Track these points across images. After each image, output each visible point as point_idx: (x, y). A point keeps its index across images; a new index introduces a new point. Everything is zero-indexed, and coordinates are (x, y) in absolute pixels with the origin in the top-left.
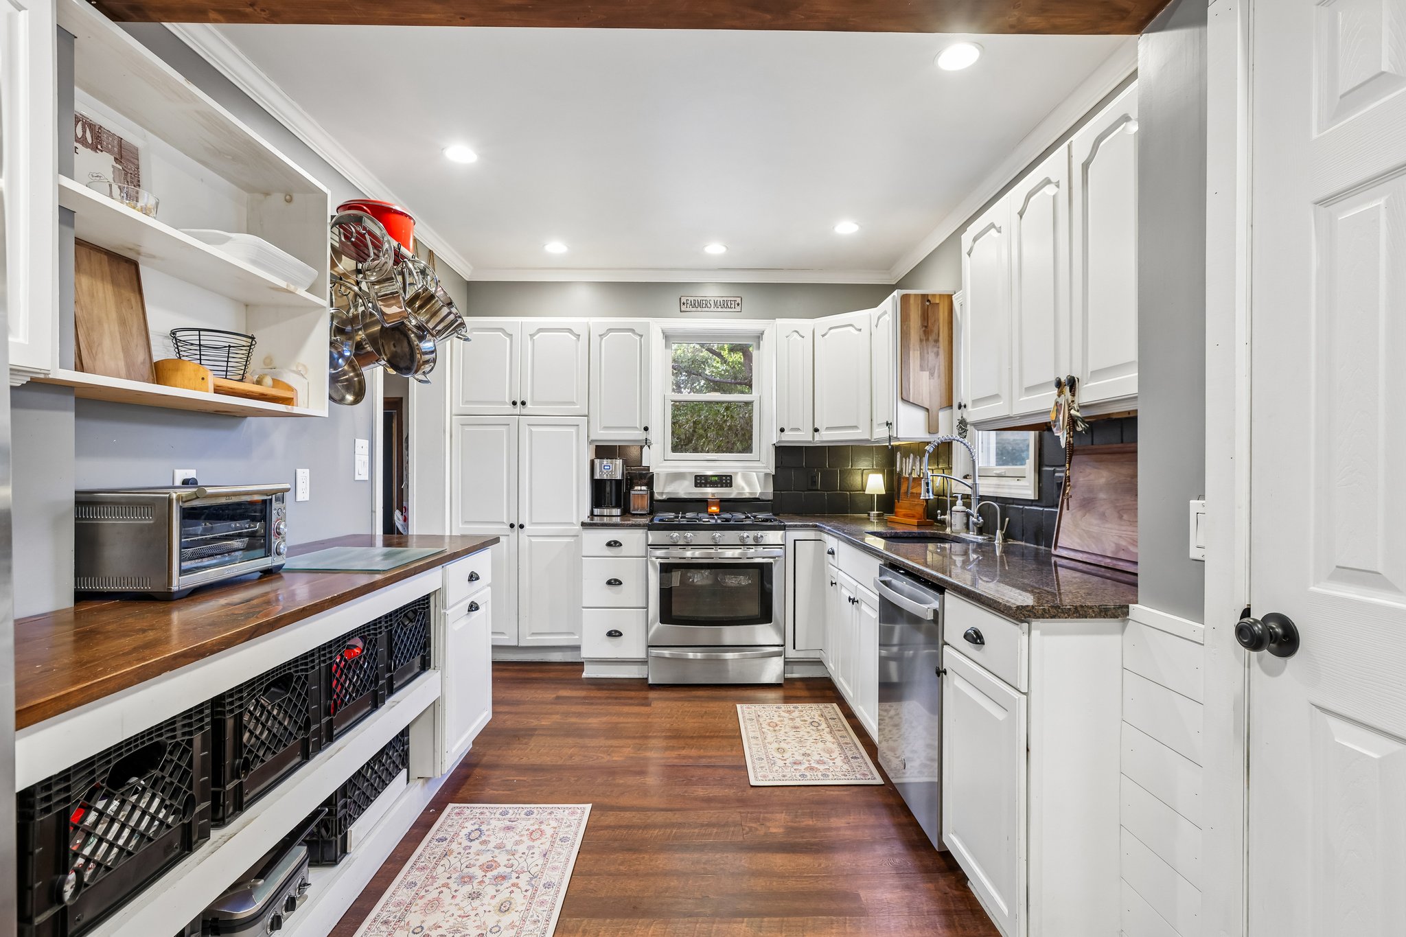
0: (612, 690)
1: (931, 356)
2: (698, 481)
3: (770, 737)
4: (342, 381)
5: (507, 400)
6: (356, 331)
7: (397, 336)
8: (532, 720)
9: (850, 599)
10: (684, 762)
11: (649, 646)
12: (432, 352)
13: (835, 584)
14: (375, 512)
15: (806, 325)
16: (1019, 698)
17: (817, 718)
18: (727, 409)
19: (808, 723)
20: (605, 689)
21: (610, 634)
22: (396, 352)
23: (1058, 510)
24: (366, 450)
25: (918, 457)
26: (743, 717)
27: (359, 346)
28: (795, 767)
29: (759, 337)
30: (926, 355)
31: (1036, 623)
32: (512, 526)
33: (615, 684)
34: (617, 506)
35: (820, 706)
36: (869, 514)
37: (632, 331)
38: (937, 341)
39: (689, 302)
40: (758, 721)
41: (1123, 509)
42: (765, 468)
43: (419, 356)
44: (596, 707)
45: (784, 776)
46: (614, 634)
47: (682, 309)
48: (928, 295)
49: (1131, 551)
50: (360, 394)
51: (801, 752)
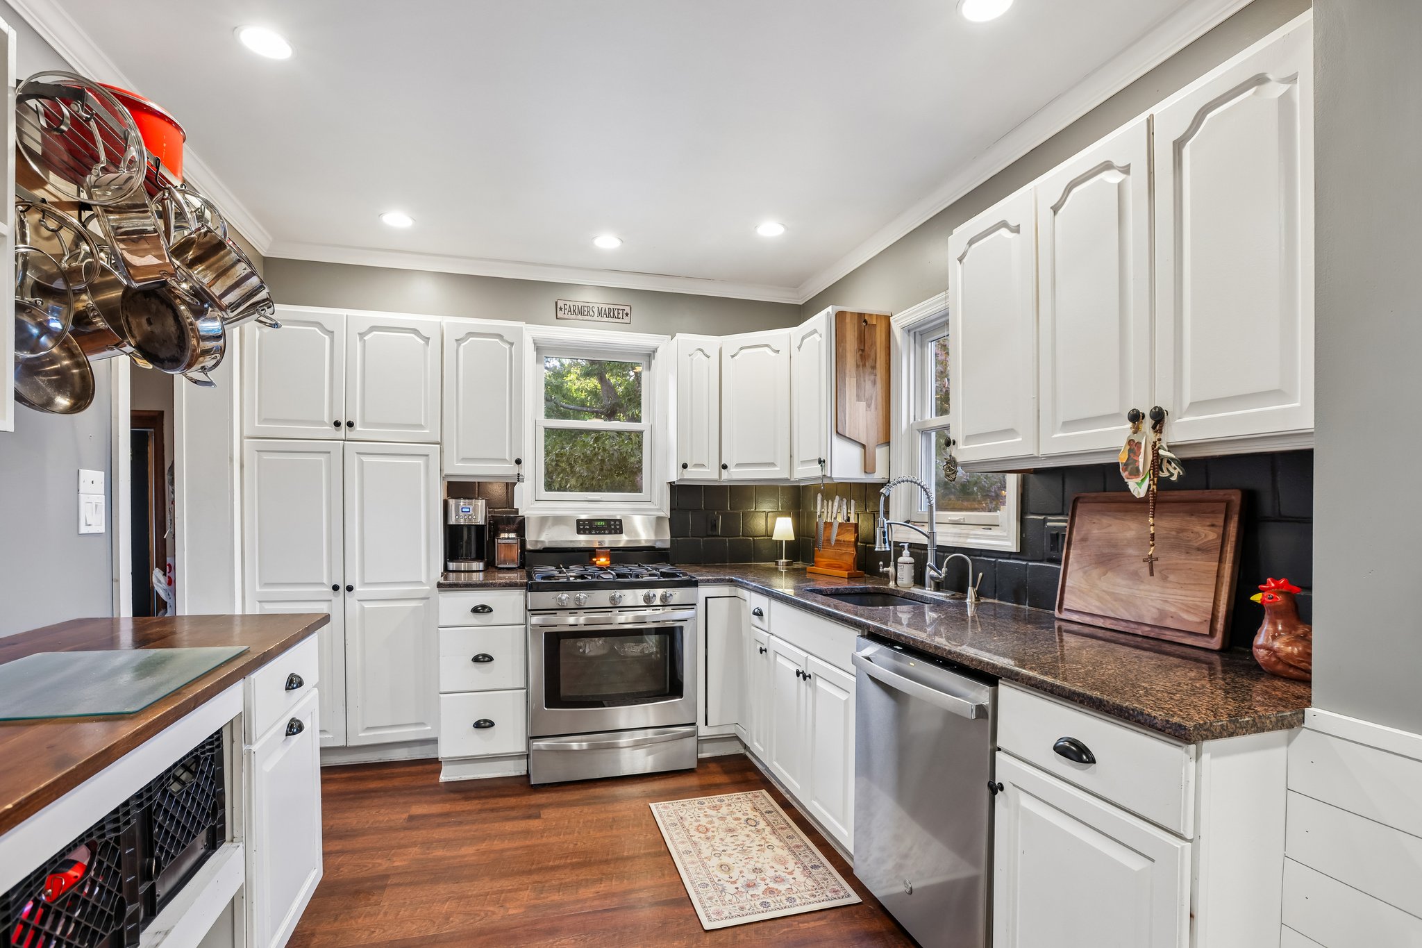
0: (486, 797)
1: (868, 385)
2: (581, 527)
3: (705, 847)
4: (47, 374)
5: (326, 419)
6: (75, 294)
7: (154, 307)
8: (379, 861)
9: (798, 673)
10: (607, 903)
11: (531, 738)
12: (218, 338)
13: (766, 650)
14: (118, 581)
15: (711, 342)
16: (1183, 847)
17: (751, 814)
18: (597, 440)
19: (742, 821)
20: (475, 798)
21: (478, 725)
22: (152, 332)
23: (1062, 567)
24: (100, 486)
25: (845, 499)
26: (664, 822)
27: (81, 319)
28: (751, 892)
29: (650, 355)
30: (863, 383)
31: (1207, 745)
32: (336, 588)
33: (486, 788)
34: (479, 558)
35: (749, 796)
36: (777, 564)
37: (500, 337)
38: (874, 368)
39: (567, 307)
40: (683, 826)
41: (1167, 569)
42: (658, 510)
43: (194, 342)
44: (467, 828)
45: (742, 909)
46: (483, 724)
47: (559, 315)
48: (864, 314)
49: (1184, 619)
50: (83, 395)
51: (750, 867)
